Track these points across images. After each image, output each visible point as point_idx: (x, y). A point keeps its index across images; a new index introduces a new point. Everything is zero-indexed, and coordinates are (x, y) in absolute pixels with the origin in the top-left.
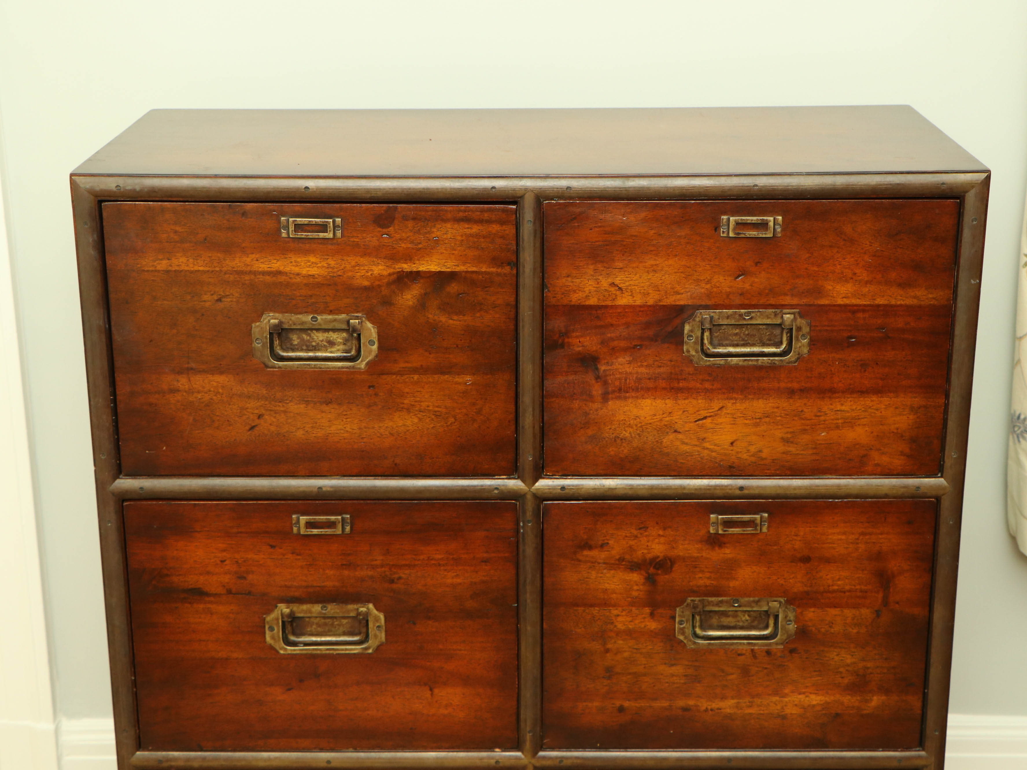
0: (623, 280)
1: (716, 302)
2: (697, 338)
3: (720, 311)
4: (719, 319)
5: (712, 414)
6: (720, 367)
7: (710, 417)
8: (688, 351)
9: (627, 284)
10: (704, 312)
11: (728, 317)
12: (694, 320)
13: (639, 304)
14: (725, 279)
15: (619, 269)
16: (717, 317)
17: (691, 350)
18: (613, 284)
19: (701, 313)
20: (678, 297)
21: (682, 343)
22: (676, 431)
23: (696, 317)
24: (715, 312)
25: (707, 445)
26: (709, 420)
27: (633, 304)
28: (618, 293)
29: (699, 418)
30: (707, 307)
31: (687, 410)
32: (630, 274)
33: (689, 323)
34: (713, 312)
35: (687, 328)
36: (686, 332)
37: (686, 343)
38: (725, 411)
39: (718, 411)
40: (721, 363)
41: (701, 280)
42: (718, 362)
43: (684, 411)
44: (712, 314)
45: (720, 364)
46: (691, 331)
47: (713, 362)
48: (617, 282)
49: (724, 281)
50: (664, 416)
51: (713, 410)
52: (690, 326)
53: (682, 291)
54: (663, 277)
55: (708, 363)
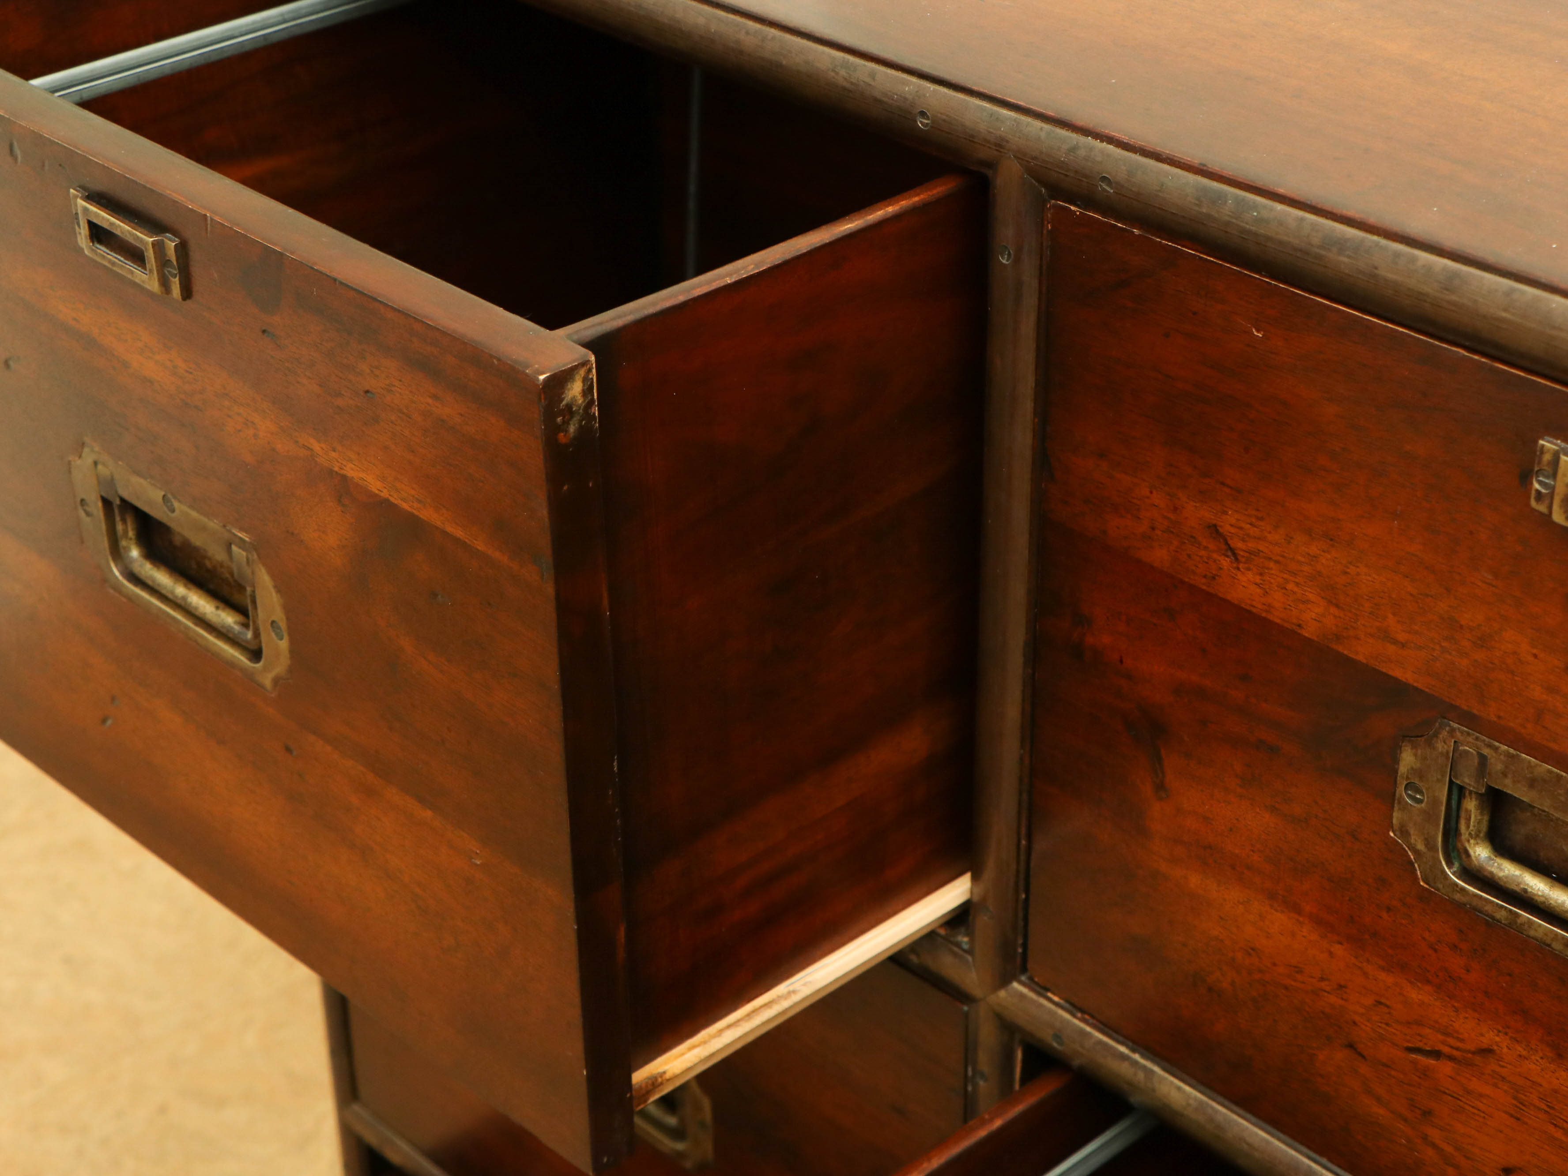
0: (1241, 528)
1: (1499, 717)
2: (1435, 802)
3: (1512, 751)
4: (1505, 775)
5: (1455, 1053)
6: (1491, 924)
7: (1451, 1058)
8: (1404, 832)
9: (1252, 545)
10: (1462, 732)
11: (1532, 783)
12: (1430, 744)
13: (1278, 621)
14: (1535, 656)
15: (1231, 488)
16: (1499, 767)
17: (1412, 831)
18: (1214, 530)
19: (1453, 730)
20: (1391, 649)
21: (1390, 799)
22: (1351, 1046)
23: (1436, 735)
24: (1496, 749)
25: (1435, 1134)
26: (1445, 1068)
27: (1264, 615)
28: (1225, 562)
29: (1420, 1045)
30: (1470, 720)
31: (1388, 1003)
32: (1261, 519)
33: (1414, 747)
34: (1490, 746)
35: (1408, 759)
36: (1403, 769)
37: (1399, 803)
38: (1498, 1069)
39: (1474, 1053)
40: (1498, 916)
41: (1461, 627)
42: (1488, 908)
43: (1380, 1003)
44: (1486, 751)
45: (1493, 918)
46: (1420, 774)
47: (1475, 902)
48: (1226, 529)
49: (1530, 658)
50: (1323, 984)
51: (1459, 1044)
52: (1415, 755)
53: (1402, 637)
54: (1352, 570)
55: (1457, 897)
